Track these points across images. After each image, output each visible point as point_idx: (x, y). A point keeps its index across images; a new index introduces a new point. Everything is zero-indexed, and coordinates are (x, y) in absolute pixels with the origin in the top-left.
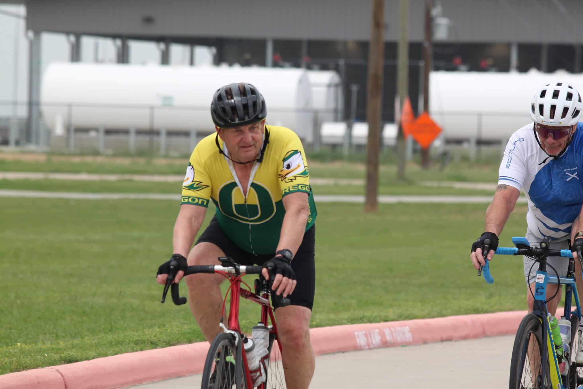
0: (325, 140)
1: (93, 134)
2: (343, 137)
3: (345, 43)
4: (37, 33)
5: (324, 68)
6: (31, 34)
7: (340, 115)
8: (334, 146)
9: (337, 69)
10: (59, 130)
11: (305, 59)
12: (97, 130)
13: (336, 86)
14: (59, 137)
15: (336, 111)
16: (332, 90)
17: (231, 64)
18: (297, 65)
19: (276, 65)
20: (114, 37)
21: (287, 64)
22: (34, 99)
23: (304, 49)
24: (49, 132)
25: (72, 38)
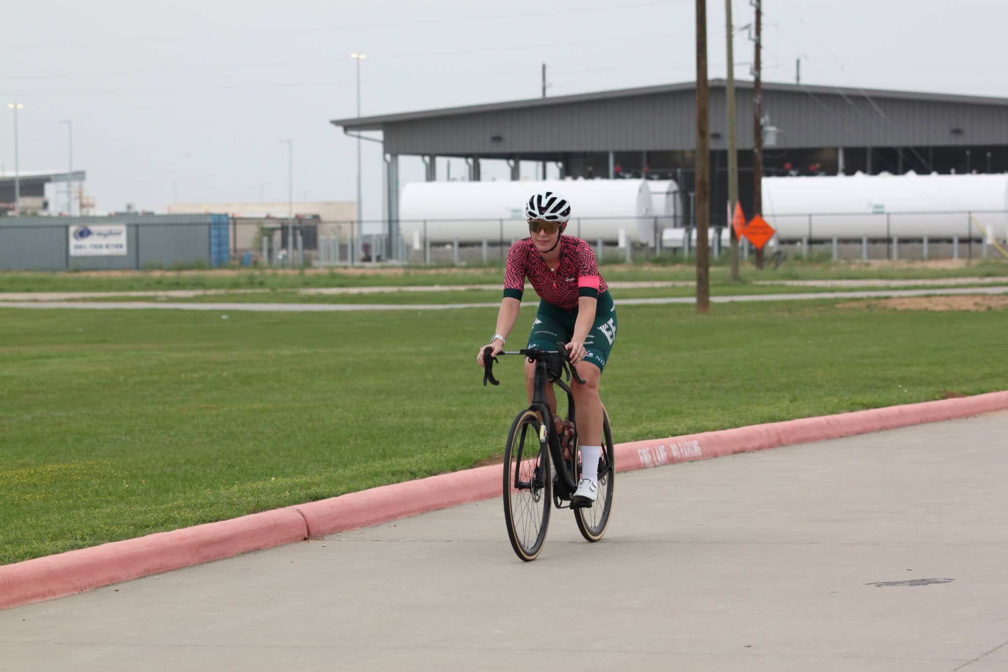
0: (666, 244)
1: (448, 247)
2: (684, 240)
3: (683, 153)
4: (395, 155)
5: (663, 177)
6: (388, 157)
7: (679, 221)
8: (675, 250)
9: (674, 178)
10: (417, 246)
11: (645, 168)
12: (452, 244)
13: (675, 193)
14: (417, 252)
15: (675, 217)
16: (671, 196)
17: (575, 178)
18: (637, 176)
19: (617, 176)
20: (466, 156)
21: (627, 175)
22: (394, 218)
23: (645, 159)
24: (409, 247)
25: (427, 159)
